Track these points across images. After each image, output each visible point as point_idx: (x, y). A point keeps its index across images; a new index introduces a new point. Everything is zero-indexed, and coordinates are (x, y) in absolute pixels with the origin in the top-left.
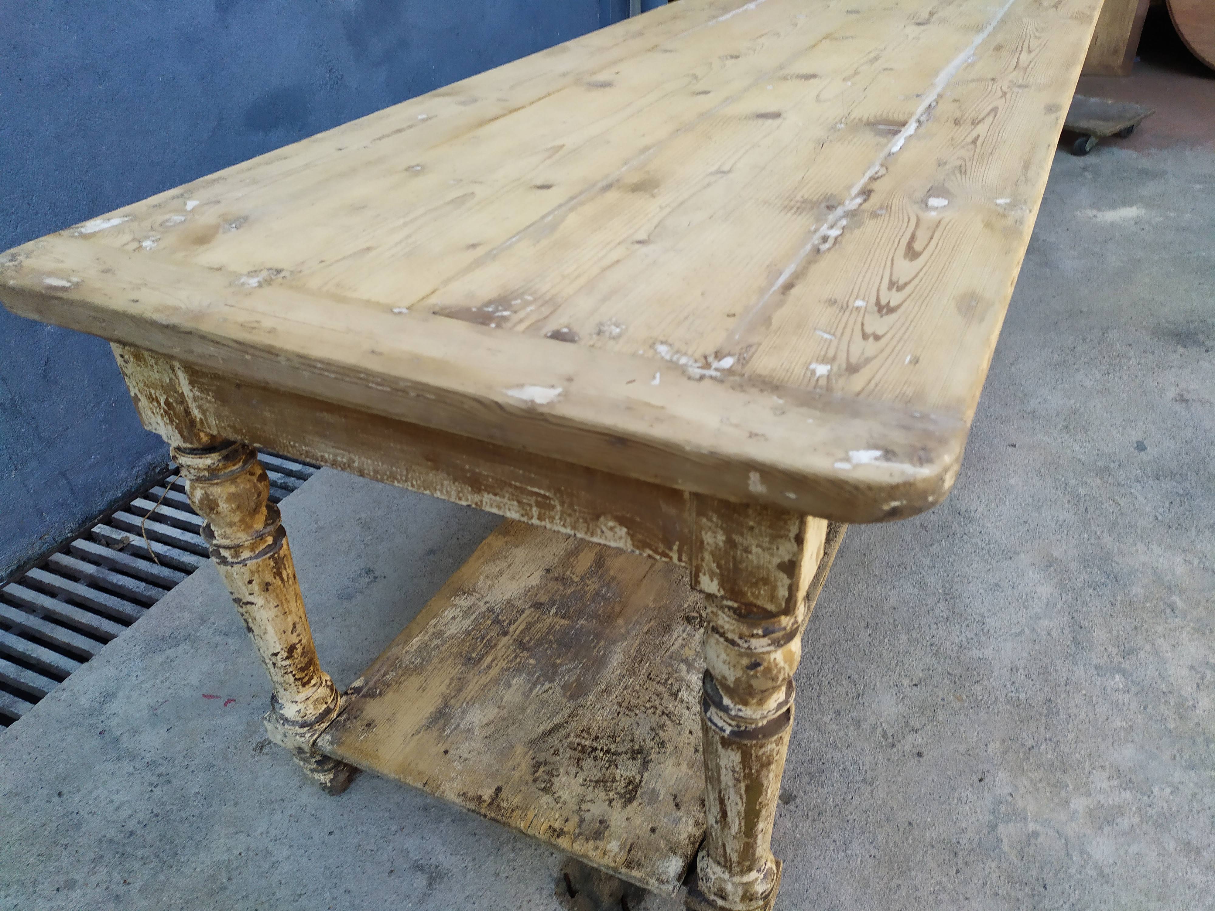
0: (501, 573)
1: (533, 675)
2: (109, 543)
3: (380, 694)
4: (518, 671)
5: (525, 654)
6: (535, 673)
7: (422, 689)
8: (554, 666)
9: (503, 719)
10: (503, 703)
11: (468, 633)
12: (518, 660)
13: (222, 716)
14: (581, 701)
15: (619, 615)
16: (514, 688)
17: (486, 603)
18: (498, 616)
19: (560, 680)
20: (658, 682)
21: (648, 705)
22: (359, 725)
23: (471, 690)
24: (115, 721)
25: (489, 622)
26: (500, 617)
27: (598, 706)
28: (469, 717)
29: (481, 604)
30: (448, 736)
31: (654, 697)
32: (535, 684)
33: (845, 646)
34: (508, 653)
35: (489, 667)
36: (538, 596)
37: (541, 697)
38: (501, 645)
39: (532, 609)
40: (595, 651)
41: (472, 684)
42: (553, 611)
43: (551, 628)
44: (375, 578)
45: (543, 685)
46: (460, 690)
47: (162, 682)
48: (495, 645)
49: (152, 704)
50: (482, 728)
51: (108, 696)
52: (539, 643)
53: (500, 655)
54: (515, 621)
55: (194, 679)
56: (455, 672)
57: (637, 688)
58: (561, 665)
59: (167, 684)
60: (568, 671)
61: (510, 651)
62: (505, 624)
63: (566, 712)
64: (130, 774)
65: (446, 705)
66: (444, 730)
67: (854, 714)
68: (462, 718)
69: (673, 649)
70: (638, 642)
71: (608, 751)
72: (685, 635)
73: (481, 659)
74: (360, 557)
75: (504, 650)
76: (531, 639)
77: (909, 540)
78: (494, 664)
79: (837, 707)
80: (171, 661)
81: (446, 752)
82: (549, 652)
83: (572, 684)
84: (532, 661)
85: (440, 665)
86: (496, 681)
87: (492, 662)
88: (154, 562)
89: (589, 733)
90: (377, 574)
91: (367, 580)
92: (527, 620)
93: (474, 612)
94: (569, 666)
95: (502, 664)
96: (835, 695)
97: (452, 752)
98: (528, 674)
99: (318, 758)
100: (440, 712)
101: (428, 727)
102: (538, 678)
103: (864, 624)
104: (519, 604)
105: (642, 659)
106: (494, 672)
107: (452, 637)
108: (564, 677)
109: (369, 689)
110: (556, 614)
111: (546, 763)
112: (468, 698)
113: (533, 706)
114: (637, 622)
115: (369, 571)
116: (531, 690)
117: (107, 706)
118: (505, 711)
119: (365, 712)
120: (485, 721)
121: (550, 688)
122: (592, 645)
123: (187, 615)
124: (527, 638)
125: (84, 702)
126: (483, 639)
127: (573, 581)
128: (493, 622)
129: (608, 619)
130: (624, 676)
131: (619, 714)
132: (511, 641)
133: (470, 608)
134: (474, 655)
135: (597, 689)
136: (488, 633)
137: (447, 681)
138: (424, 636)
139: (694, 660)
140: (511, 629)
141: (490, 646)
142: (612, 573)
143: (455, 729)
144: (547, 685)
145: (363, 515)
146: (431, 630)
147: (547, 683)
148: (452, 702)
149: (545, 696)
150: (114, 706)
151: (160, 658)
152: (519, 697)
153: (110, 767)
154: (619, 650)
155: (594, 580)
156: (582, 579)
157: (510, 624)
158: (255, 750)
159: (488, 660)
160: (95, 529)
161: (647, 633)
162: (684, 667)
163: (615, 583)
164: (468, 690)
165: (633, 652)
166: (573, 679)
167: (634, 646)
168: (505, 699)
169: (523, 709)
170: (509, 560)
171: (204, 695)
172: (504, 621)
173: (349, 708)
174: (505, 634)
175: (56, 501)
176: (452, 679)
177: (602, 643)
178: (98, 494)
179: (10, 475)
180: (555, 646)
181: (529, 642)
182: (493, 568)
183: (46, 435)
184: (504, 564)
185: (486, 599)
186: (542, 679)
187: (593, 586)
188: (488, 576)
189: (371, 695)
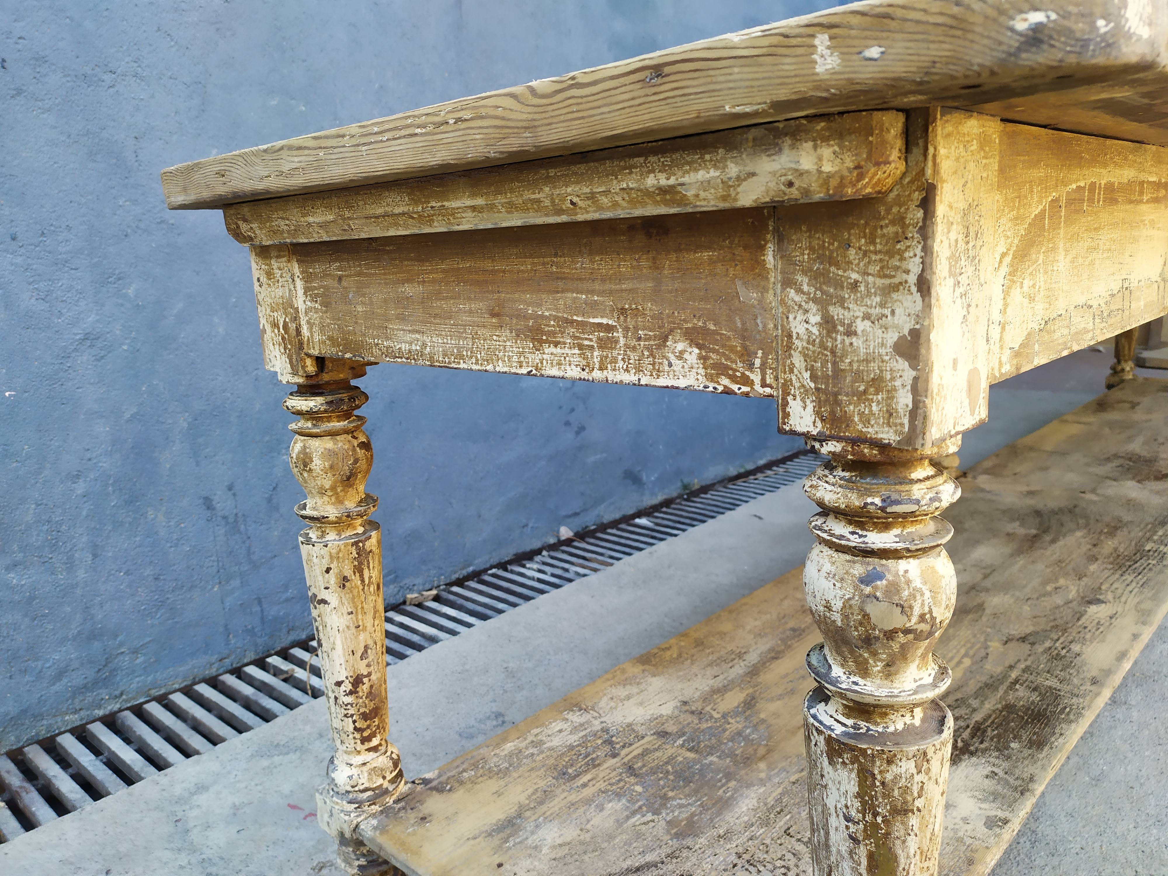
0: (628, 698)
1: (634, 803)
2: (276, 672)
3: (450, 790)
4: (619, 795)
5: (632, 780)
6: (638, 801)
7: (498, 794)
8: (665, 798)
9: (582, 843)
10: (589, 827)
11: (571, 748)
12: (622, 784)
13: (297, 828)
14: (689, 841)
15: (763, 758)
16: (606, 813)
17: (602, 722)
18: (612, 737)
19: (667, 814)
20: (799, 840)
21: (779, 863)
22: (412, 816)
23: (555, 804)
24: (195, 813)
25: (599, 742)
26: (614, 739)
27: (708, 852)
28: (541, 833)
29: (597, 722)
30: (509, 848)
31: (789, 856)
32: (634, 813)
34: (611, 776)
35: (585, 785)
36: (666, 725)
37: (638, 828)
38: (606, 765)
39: (655, 737)
40: (721, 791)
41: (557, 800)
42: (680, 741)
43: (671, 760)
44: (503, 722)
45: (643, 816)
46: (541, 803)
47: (257, 785)
48: (599, 765)
49: (237, 803)
50: (553, 847)
51: (201, 788)
52: (653, 771)
53: (601, 776)
54: (631, 745)
55: (286, 788)
56: (542, 784)
57: (768, 841)
58: (673, 798)
59: (259, 788)
60: (681, 806)
61: (614, 773)
62: (618, 746)
63: (666, 850)
64: (181, 867)
65: (519, 816)
66: (506, 841)
68: (533, 833)
70: (780, 790)
73: (576, 776)
74: (495, 701)
75: (608, 771)
76: (644, 766)
78: (591, 784)
80: (275, 767)
81: (500, 865)
82: (662, 783)
83: (681, 821)
84: (639, 789)
85: (527, 774)
86: (588, 802)
87: (589, 781)
88: (307, 694)
90: (506, 718)
91: (495, 723)
92: (645, 747)
93: (586, 729)
94: (683, 801)
95: (602, 785)
97: (507, 866)
98: (629, 801)
99: (363, 862)
100: (510, 821)
101: (490, 835)
102: (640, 807)
104: (641, 730)
105: (782, 810)
106: (588, 792)
107: (551, 749)
108: (673, 811)
109: (440, 783)
110: (682, 746)
112: (548, 813)
113: (624, 837)
114: (784, 769)
115: (498, 715)
116: (628, 818)
117: (195, 797)
118: (588, 835)
119: (425, 805)
120: (559, 841)
121: (653, 821)
122: (719, 784)
123: (308, 728)
124: (640, 764)
125: (178, 790)
126: (586, 757)
127: (711, 717)
128: (604, 742)
129: (748, 761)
130: (752, 825)
131: (735, 866)
132: (619, 764)
133: (582, 725)
134: (570, 771)
135: (712, 833)
136: (594, 752)
137: (530, 791)
138: (520, 742)
140: (623, 752)
141: (594, 764)
142: (762, 716)
143: (520, 842)
144: (649, 817)
145: (511, 665)
146: (530, 738)
147: (650, 814)
148: (528, 814)
149: (643, 828)
150: (202, 799)
151: (265, 763)
152: (610, 823)
153: (167, 855)
154: (753, 795)
155: (738, 719)
156: (724, 717)
157: (624, 747)
158: (313, 869)
159: (585, 778)
160: (269, 660)
161: (794, 783)
163: (764, 726)
164: (552, 804)
165: (771, 801)
166: (684, 816)
167: (774, 794)
168: (592, 823)
169: (611, 837)
170: (642, 687)
171: (289, 805)
172: (618, 743)
173: (409, 797)
174: (614, 756)
175: (246, 626)
176: (536, 790)
177: (732, 784)
178: (285, 631)
179: (213, 588)
180: (671, 777)
181: (641, 768)
182: (622, 692)
183: (255, 557)
184: (634, 690)
185: (603, 719)
186: (644, 809)
187: (735, 725)
188: (612, 699)
189: (439, 789)
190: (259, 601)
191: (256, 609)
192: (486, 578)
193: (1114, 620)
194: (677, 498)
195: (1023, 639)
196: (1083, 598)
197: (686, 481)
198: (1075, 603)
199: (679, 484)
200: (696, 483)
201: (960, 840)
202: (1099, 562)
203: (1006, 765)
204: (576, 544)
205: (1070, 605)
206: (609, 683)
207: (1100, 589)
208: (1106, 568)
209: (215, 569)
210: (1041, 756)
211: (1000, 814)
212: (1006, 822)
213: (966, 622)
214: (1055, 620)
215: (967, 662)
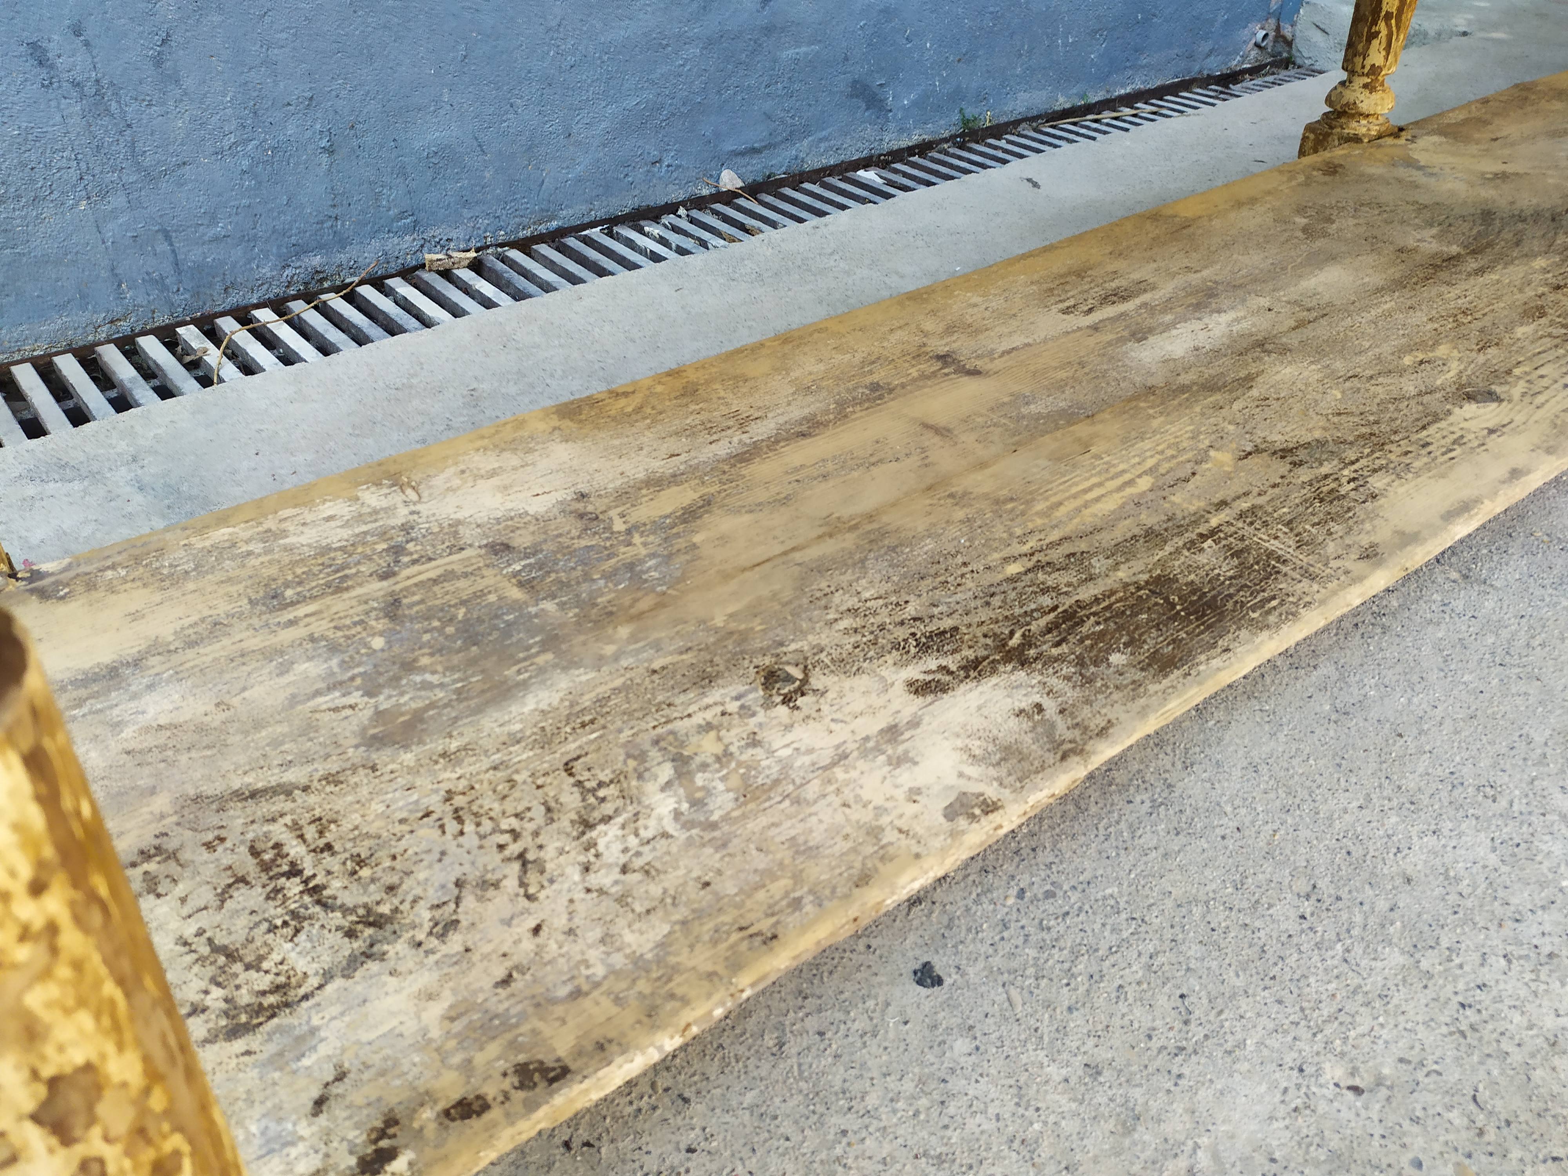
0: (493, 473)
1: (349, 668)
3: (62, 598)
4: (334, 648)
5: (381, 625)
6: (359, 665)
7: (135, 617)
8: (409, 667)
9: (201, 729)
10: (236, 700)
11: (324, 551)
12: (356, 630)
14: (381, 757)
15: (632, 619)
16: (286, 679)
17: (412, 513)
18: (410, 541)
19: (389, 698)
20: (578, 784)
21: (508, 823)
23: (213, 651)
25: (382, 547)
26: (410, 545)
27: (401, 782)
28: (148, 700)
29: (404, 512)
31: (537, 812)
32: (334, 687)
33: (1219, 917)
34: (351, 612)
35: (292, 623)
36: (519, 532)
37: (317, 716)
38: (357, 592)
39: (483, 551)
40: (516, 668)
41: (225, 642)
42: (518, 566)
45: (345, 695)
46: (193, 644)
48: (347, 589)
50: (147, 729)
52: (429, 615)
53: (336, 609)
54: (430, 559)
56: (223, 609)
57: (522, 777)
58: (423, 670)
60: (427, 686)
61: (360, 608)
62: (405, 560)
63: (331, 766)
65: (137, 662)
67: (1137, 1094)
68: (134, 697)
69: (678, 725)
70: (618, 682)
71: (316, 890)
72: (733, 707)
73: (293, 604)
75: (351, 603)
76: (422, 602)
77: (1539, 739)
78: (305, 621)
79: (1103, 1055)
80: (42, 499)
82: (426, 637)
83: (402, 715)
84: (378, 642)
85: (212, 589)
86: (273, 654)
87: (306, 616)
89: (321, 833)
92: (449, 568)
93: (376, 521)
94: (435, 678)
95: (320, 627)
96: (1117, 1021)
98: (342, 663)
100: (115, 669)
102: (352, 679)
103: (1303, 886)
104: (467, 534)
105: (592, 722)
107: (288, 549)
108: (402, 694)
109: (55, 583)
110: (515, 574)
111: (173, 856)
112: (188, 665)
113: (282, 729)
114: (655, 644)
116: (318, 693)
118: (222, 716)
120: (164, 719)
121: (354, 707)
122: (521, 655)
124: (415, 598)
126: (337, 571)
127: (608, 528)
128: (389, 549)
129: (605, 619)
130: (519, 741)
131: (426, 815)
132: (382, 593)
133: (374, 513)
134: (289, 593)
135: (438, 745)
136: (359, 563)
137: (193, 619)
138: (244, 530)
139: (704, 766)
140: (406, 572)
142: (697, 539)
143: (101, 711)
144: (356, 697)
145: (483, 386)
146: (268, 525)
147: (359, 693)
148: (155, 660)
149: (327, 717)
151: (31, 490)
152: (277, 700)
154: (563, 684)
155: (651, 538)
156: (629, 532)
157: (414, 562)
160: (182, 331)
161: (654, 672)
162: (666, 772)
163: (687, 557)
164: (207, 649)
165: (586, 701)
166: (415, 705)
167: (602, 689)
168: (248, 693)
169: (257, 726)
170: (530, 458)
172: (410, 554)
174: (386, 576)
175: (148, 273)
176: (203, 620)
177: (549, 656)
178: (219, 287)
179: (77, 204)
180: (450, 630)
181: (411, 606)
182: (487, 462)
183: (147, 161)
184: (514, 460)
185: (418, 507)
186: (358, 681)
187: (639, 547)
188: (463, 472)
189: (43, 594)
190: (167, 237)
191: (163, 247)
192: (571, 242)
193: (1494, 436)
194: (946, 140)
195: (1284, 453)
196: (1462, 386)
197: (970, 112)
198: (1438, 395)
199: (956, 117)
200: (988, 119)
201: (874, 832)
202: (1543, 321)
203: (1071, 694)
204: (741, 202)
205: (1426, 399)
206: (479, 443)
207: (1509, 372)
208: (1550, 335)
209: (73, 174)
210: (1153, 688)
211: (992, 792)
212: (990, 807)
213: (1198, 409)
214: (1376, 422)
215: (1145, 483)
